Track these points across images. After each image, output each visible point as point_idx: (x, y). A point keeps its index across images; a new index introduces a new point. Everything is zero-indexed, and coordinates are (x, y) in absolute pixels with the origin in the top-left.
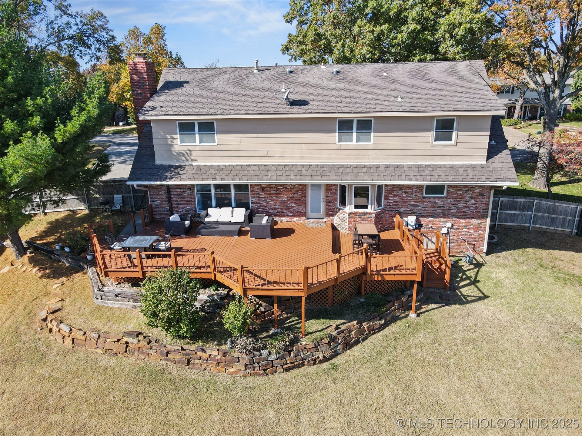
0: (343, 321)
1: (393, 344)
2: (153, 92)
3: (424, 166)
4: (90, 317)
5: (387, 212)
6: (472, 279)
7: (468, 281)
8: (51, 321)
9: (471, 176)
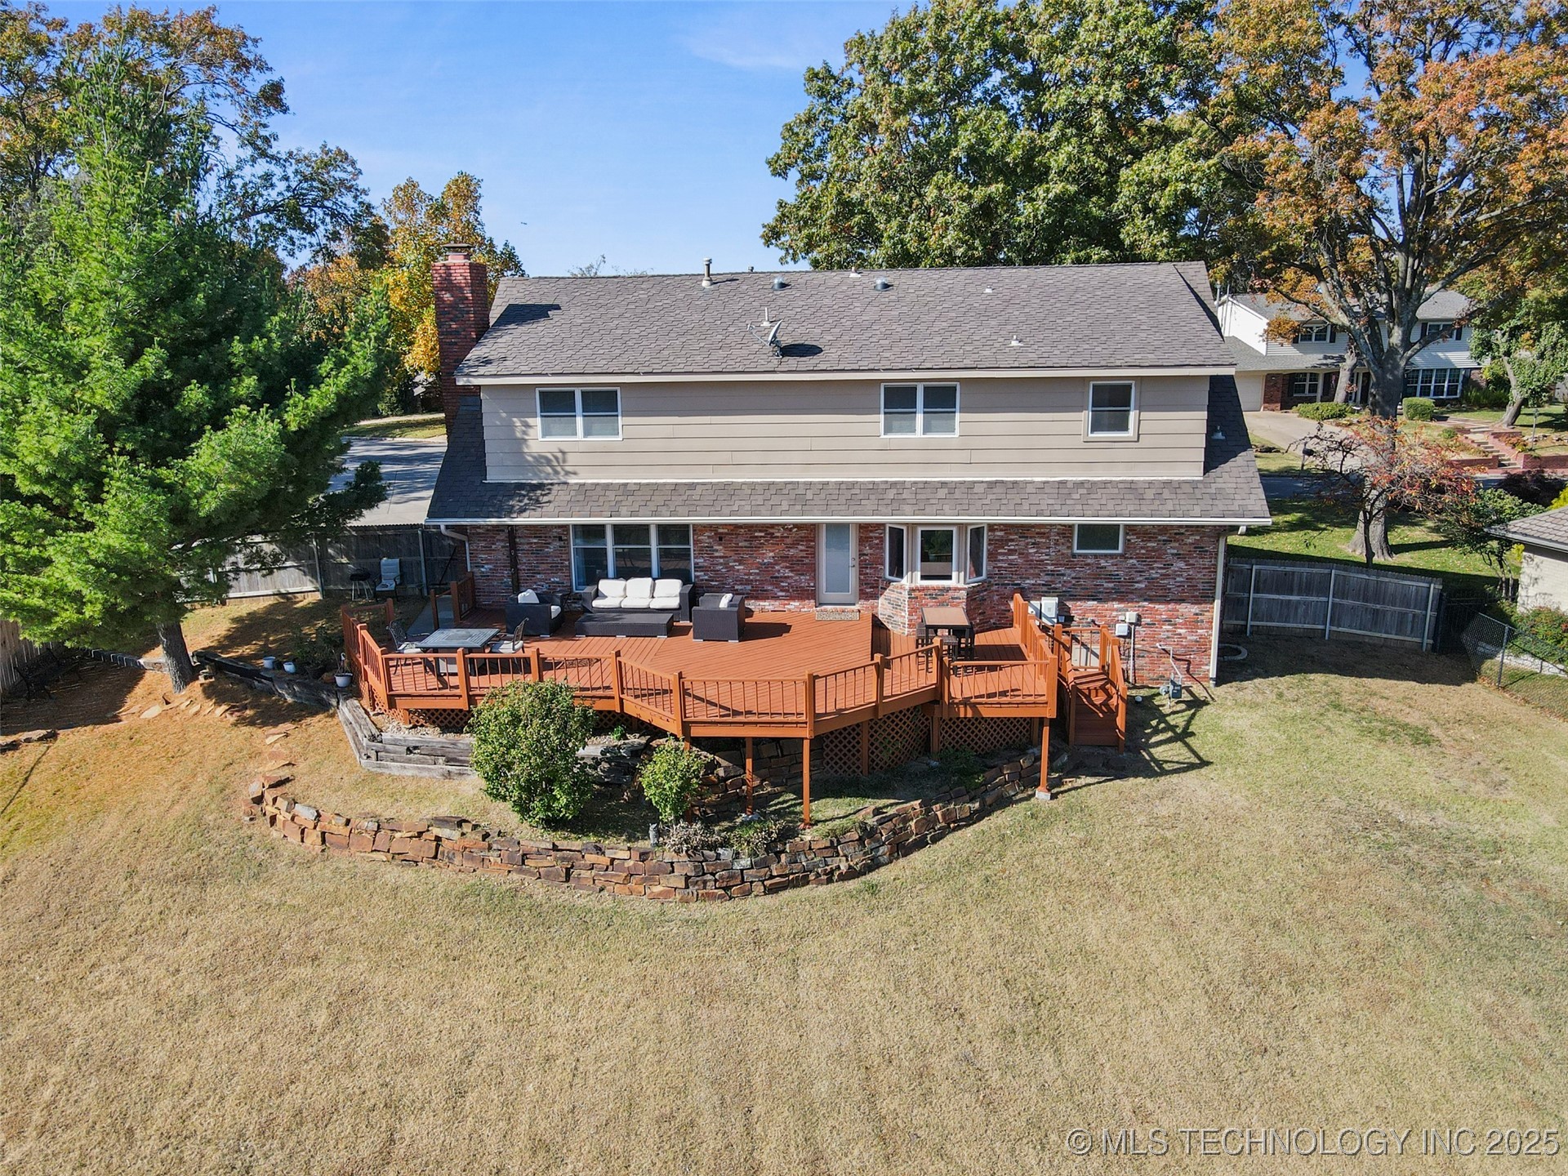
0: (892, 801)
1: (996, 848)
2: (483, 330)
3: (1070, 485)
4: (355, 794)
5: (995, 588)
6: (1179, 731)
7: (1170, 734)
8: (275, 800)
9: (1169, 506)
